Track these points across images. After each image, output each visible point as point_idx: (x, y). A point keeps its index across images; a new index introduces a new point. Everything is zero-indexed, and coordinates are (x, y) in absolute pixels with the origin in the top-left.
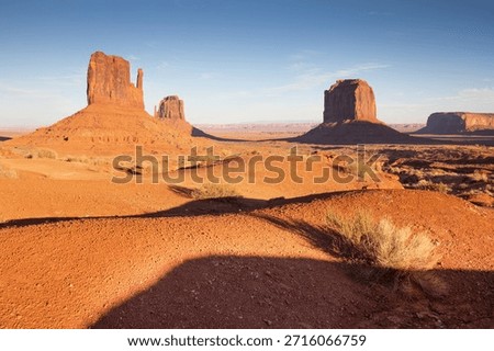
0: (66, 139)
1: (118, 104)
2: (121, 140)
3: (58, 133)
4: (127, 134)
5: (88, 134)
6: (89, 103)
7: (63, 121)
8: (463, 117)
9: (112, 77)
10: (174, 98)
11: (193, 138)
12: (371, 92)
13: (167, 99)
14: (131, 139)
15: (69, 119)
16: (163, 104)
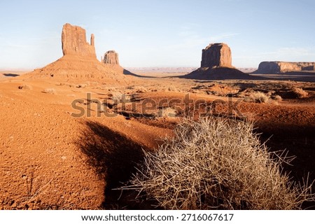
0: (52, 76)
1: (81, 55)
2: (84, 76)
3: (47, 72)
4: (88, 73)
5: (65, 72)
6: (64, 54)
7: (50, 65)
8: (279, 64)
9: (75, 39)
10: (112, 52)
11: (125, 76)
12: (230, 50)
13: (109, 52)
14: (90, 76)
15: (53, 64)
16: (106, 55)
